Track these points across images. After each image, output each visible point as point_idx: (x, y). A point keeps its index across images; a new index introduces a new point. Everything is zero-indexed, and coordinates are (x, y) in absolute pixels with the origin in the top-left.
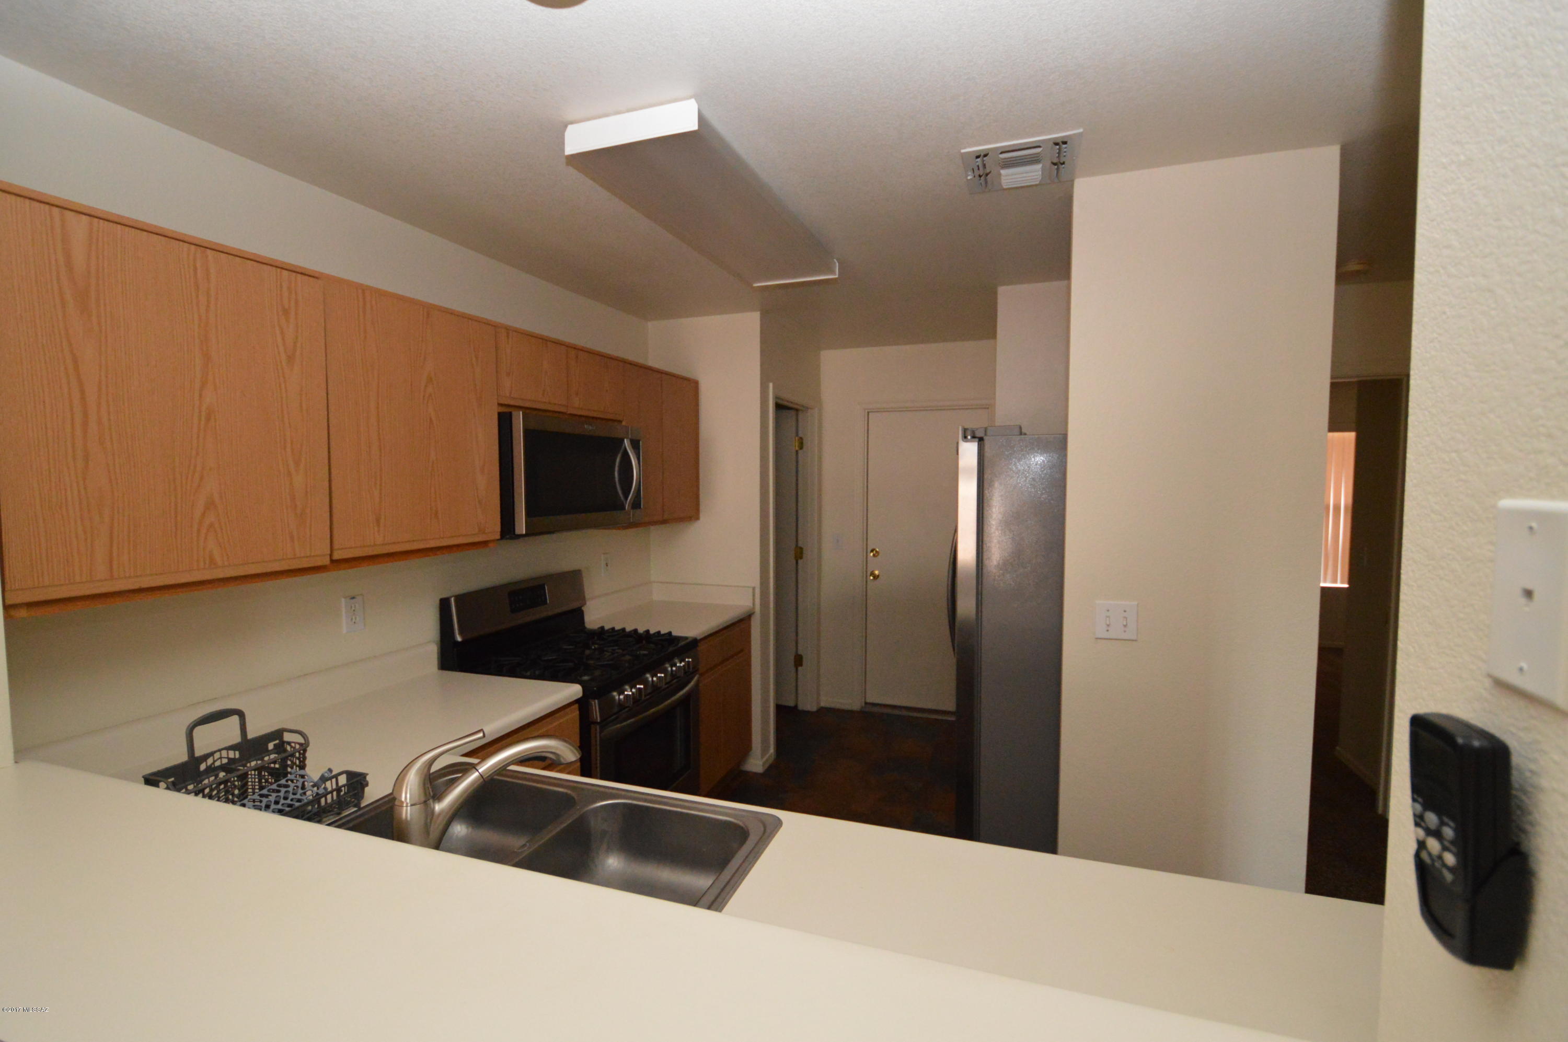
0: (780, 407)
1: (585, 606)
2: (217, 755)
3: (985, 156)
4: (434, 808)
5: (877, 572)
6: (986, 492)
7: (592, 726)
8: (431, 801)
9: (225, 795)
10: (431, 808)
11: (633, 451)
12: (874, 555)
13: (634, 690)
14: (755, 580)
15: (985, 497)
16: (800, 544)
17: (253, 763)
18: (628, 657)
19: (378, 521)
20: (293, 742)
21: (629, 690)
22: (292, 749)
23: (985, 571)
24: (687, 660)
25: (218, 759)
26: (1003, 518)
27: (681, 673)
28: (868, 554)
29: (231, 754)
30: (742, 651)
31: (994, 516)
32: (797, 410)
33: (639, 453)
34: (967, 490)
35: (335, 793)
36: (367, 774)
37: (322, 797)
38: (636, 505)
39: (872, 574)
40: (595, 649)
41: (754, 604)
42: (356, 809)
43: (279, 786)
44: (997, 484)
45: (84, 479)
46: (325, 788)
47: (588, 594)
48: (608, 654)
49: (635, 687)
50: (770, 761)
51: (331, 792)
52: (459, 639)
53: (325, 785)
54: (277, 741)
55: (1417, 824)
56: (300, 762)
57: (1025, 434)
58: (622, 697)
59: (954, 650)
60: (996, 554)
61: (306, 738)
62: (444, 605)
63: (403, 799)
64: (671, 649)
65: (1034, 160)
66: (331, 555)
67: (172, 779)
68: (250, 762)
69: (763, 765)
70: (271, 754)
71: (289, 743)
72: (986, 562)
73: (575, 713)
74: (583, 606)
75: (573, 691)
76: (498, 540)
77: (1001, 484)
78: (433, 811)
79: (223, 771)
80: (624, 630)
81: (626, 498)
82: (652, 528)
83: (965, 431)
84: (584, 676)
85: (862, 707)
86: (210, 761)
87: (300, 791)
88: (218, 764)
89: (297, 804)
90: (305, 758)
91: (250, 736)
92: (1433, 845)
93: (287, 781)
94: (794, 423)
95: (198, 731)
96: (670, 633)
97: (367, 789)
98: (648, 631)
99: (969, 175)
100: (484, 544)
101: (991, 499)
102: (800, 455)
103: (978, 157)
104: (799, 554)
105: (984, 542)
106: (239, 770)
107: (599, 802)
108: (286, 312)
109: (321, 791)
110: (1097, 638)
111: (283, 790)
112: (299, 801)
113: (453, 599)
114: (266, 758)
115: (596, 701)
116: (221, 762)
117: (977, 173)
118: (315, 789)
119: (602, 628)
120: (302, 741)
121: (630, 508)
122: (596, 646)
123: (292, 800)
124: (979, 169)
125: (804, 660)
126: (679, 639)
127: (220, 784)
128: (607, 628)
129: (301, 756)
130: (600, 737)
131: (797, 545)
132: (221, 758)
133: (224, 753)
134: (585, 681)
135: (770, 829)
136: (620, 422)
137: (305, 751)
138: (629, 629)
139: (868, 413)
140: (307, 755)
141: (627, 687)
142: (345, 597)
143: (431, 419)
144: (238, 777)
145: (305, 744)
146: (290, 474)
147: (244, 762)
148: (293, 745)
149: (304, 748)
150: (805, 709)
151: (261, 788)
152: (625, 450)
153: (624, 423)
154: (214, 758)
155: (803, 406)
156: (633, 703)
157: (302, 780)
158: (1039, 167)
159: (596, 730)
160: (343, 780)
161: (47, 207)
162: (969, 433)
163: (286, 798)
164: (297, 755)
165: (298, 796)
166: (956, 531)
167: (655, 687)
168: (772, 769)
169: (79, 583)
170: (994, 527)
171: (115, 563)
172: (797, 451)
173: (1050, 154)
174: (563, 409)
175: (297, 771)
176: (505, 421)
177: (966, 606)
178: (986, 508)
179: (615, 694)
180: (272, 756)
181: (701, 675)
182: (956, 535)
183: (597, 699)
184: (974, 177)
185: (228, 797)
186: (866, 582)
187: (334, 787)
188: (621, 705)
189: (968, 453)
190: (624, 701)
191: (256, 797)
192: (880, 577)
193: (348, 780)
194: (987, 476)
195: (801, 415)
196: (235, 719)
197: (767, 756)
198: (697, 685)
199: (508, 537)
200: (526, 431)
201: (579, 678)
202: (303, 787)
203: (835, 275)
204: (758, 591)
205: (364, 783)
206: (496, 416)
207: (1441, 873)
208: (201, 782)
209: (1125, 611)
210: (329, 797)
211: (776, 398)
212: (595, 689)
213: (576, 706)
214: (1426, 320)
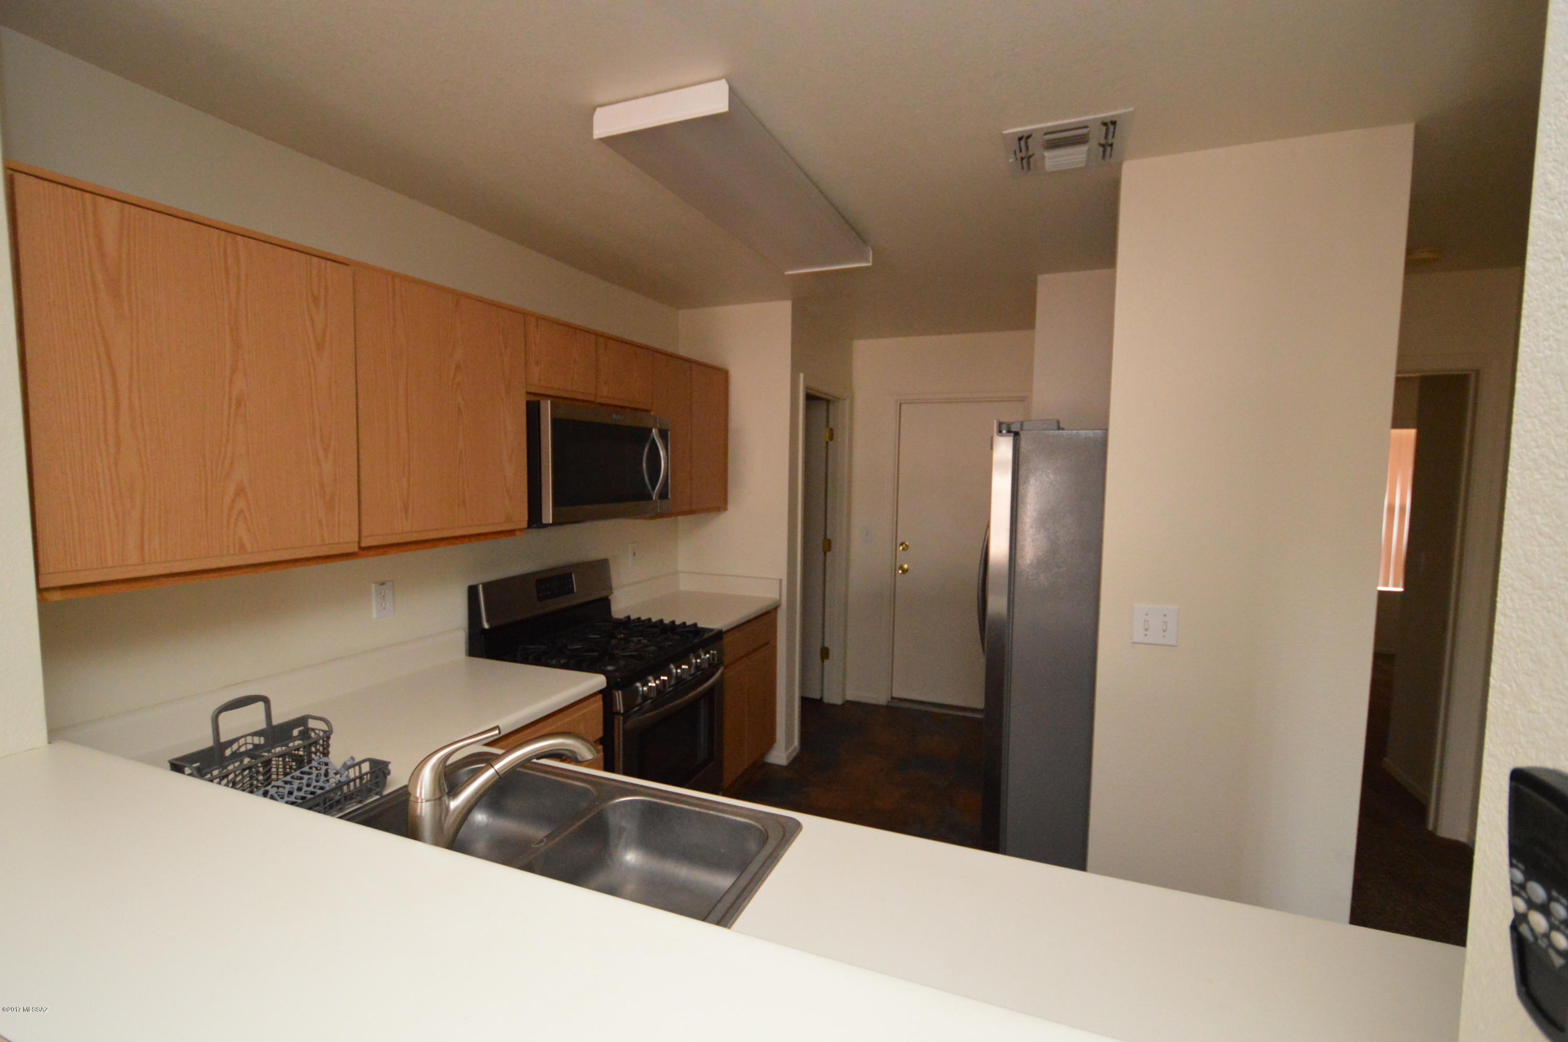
0: (811, 398)
1: (612, 595)
2: (242, 741)
3: (1028, 137)
4: (449, 805)
5: (906, 566)
6: (1021, 488)
7: (616, 717)
8: (446, 798)
9: (249, 780)
10: (445, 805)
11: (661, 441)
12: (903, 549)
13: (657, 682)
14: (782, 572)
15: (1020, 494)
16: (829, 537)
17: (278, 750)
18: (652, 648)
19: (406, 509)
20: (318, 729)
21: (653, 682)
22: (316, 736)
23: (1017, 569)
24: (712, 652)
25: (242, 745)
26: (1038, 515)
27: (706, 665)
28: (898, 547)
29: (257, 740)
30: (766, 644)
31: (1029, 513)
32: (828, 401)
33: (667, 441)
34: (1001, 484)
35: (358, 781)
36: (389, 763)
37: (345, 785)
38: (663, 495)
39: (901, 568)
40: (621, 639)
41: (780, 596)
42: (378, 797)
43: (303, 773)
44: (1032, 481)
45: (116, 464)
46: (347, 776)
47: (615, 582)
48: (632, 644)
49: (659, 678)
50: (794, 754)
51: (354, 780)
52: (486, 626)
53: (348, 773)
54: (302, 728)
55: (1515, 893)
56: (324, 749)
57: (1063, 429)
58: (645, 689)
59: (984, 651)
60: (1030, 551)
61: (329, 725)
62: (472, 592)
63: (418, 795)
64: (696, 641)
65: (1080, 140)
66: (359, 543)
67: (198, 764)
68: (275, 748)
69: (787, 759)
70: (295, 741)
71: (313, 730)
72: (1020, 561)
73: (598, 704)
74: (610, 595)
75: (597, 681)
76: (525, 529)
77: (1036, 480)
78: (448, 807)
79: (249, 757)
80: (649, 620)
81: (654, 488)
82: (680, 518)
83: (1000, 424)
84: (608, 666)
85: (889, 702)
86: (235, 747)
87: (323, 778)
88: (243, 749)
89: (319, 792)
90: (328, 746)
91: (276, 721)
92: (1538, 921)
93: (311, 768)
94: (824, 413)
95: (223, 717)
96: (695, 625)
97: (389, 777)
98: (673, 622)
99: (1010, 158)
100: (511, 532)
101: (1026, 496)
102: (830, 447)
103: (1020, 139)
104: (827, 546)
105: (1018, 540)
106: (263, 756)
107: (618, 798)
108: (316, 300)
109: (343, 779)
110: (1134, 643)
111: (306, 777)
112: (322, 788)
113: (480, 587)
114: (291, 745)
115: (620, 692)
116: (246, 747)
117: (1019, 155)
118: (338, 776)
119: (628, 617)
120: (325, 728)
121: (657, 498)
122: (622, 636)
123: (315, 787)
124: (1021, 151)
125: (831, 654)
126: (704, 630)
127: (244, 770)
128: (633, 617)
129: (325, 743)
130: (623, 727)
131: (825, 537)
132: (246, 744)
133: (249, 739)
134: (610, 671)
135: (790, 831)
136: (648, 411)
137: (328, 738)
138: (654, 619)
139: (900, 404)
140: (331, 742)
141: (651, 678)
142: (375, 583)
143: (459, 408)
144: (262, 763)
145: (328, 731)
146: (318, 460)
147: (268, 748)
148: (317, 731)
149: (327, 736)
150: (831, 702)
151: (286, 774)
152: (654, 441)
153: (652, 413)
154: (239, 743)
155: (835, 397)
156: (657, 694)
157: (324, 768)
158: (1083, 149)
159: (619, 722)
160: (366, 767)
161: (79, 192)
162: (1004, 426)
163: (308, 785)
164: (321, 742)
165: (320, 784)
166: (988, 527)
167: (679, 678)
168: (796, 762)
169: (111, 567)
170: (1028, 525)
171: (146, 548)
172: (827, 443)
173: (1097, 135)
174: (592, 398)
175: (320, 758)
176: (533, 411)
177: (997, 604)
178: (1020, 506)
179: (638, 684)
180: (297, 743)
181: (726, 667)
182: (988, 532)
183: (621, 690)
184: (1016, 159)
185: (252, 783)
186: (895, 575)
187: (357, 774)
188: (645, 697)
189: (1003, 449)
190: (648, 691)
191: (280, 783)
192: (909, 571)
193: (371, 768)
194: (1022, 472)
195: (831, 406)
196: (260, 705)
197: (792, 748)
198: (722, 674)
199: (535, 525)
200: (555, 421)
201: (603, 668)
202: (326, 774)
203: (869, 262)
204: (785, 583)
205: (386, 771)
206: (524, 403)
207: (1548, 956)
208: (226, 767)
209: (1165, 616)
210: (352, 784)
211: (807, 388)
212: (619, 680)
213: (600, 697)
214: (1540, 314)
